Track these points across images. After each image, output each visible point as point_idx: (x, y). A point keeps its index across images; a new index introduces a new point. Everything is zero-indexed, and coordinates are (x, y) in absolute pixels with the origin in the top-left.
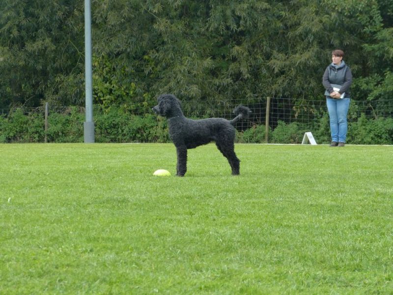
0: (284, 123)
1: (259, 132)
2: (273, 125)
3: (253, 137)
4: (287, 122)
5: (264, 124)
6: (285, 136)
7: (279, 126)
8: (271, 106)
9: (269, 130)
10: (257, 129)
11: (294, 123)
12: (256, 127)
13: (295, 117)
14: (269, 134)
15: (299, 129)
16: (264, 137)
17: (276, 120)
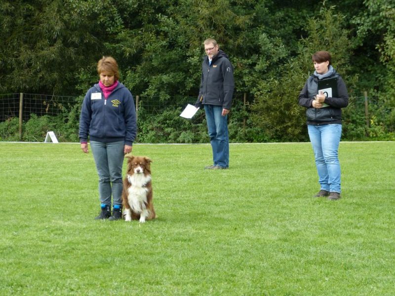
0: (35, 116)
1: (13, 124)
2: (26, 118)
3: (8, 129)
4: (39, 115)
5: (18, 117)
6: (37, 129)
7: (31, 119)
8: (24, 101)
9: (22, 123)
10: (12, 122)
11: (45, 116)
12: (10, 121)
13: (45, 111)
14: (22, 126)
15: (50, 122)
16: (18, 129)
17: (29, 113)
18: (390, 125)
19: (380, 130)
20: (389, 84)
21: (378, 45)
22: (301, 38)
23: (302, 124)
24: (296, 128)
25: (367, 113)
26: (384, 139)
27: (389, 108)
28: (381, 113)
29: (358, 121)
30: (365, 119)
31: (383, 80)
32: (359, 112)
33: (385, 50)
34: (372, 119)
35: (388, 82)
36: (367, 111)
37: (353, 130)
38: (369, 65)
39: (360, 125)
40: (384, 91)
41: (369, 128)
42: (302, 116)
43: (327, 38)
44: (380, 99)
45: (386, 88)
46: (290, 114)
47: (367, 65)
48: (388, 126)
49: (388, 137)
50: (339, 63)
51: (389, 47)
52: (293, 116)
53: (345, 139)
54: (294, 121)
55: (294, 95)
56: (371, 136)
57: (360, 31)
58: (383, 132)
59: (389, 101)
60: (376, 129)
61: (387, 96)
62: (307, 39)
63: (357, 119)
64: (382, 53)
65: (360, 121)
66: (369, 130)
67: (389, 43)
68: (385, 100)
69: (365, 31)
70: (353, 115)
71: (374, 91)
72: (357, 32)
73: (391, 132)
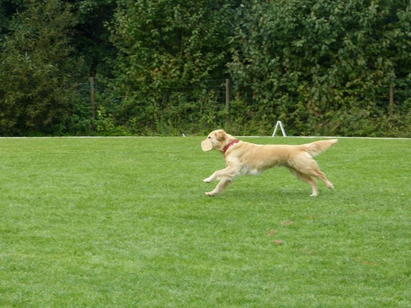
18: (120, 117)
19: (108, 122)
20: (117, 69)
21: (107, 23)
22: (16, 13)
23: (18, 115)
24: (10, 120)
25: (93, 103)
26: (113, 134)
27: (118, 97)
28: (109, 103)
29: (82, 111)
30: (91, 109)
31: (111, 64)
32: (83, 101)
33: (116, 28)
34: (99, 109)
35: (117, 66)
36: (92, 100)
37: (76, 122)
38: (88, 46)
39: (85, 116)
40: (111, 76)
41: (95, 121)
42: (18, 105)
43: (47, 13)
44: (109, 86)
45: (115, 74)
46: (4, 103)
47: (86, 46)
48: (118, 118)
49: (118, 131)
50: (61, 42)
51: (121, 25)
52: (7, 105)
53: (67, 133)
54: (9, 112)
55: (9, 80)
56: (98, 130)
57: (83, 6)
58: (113, 125)
59: (119, 89)
60: (105, 122)
61: (117, 83)
62: (23, 14)
63: (81, 109)
64: (112, 32)
65: (85, 112)
66: (96, 122)
67: (121, 21)
68: (115, 88)
69: (89, 7)
70: (77, 105)
71: (100, 77)
72: (80, 7)
73: (121, 125)
